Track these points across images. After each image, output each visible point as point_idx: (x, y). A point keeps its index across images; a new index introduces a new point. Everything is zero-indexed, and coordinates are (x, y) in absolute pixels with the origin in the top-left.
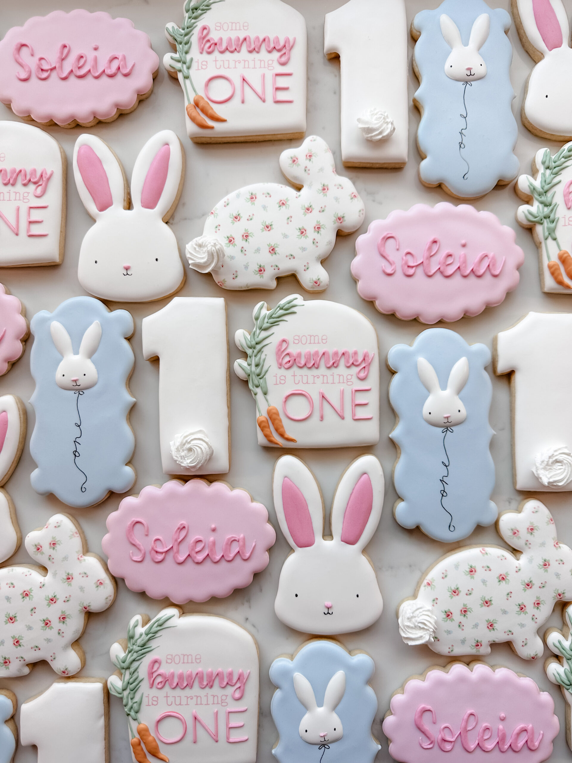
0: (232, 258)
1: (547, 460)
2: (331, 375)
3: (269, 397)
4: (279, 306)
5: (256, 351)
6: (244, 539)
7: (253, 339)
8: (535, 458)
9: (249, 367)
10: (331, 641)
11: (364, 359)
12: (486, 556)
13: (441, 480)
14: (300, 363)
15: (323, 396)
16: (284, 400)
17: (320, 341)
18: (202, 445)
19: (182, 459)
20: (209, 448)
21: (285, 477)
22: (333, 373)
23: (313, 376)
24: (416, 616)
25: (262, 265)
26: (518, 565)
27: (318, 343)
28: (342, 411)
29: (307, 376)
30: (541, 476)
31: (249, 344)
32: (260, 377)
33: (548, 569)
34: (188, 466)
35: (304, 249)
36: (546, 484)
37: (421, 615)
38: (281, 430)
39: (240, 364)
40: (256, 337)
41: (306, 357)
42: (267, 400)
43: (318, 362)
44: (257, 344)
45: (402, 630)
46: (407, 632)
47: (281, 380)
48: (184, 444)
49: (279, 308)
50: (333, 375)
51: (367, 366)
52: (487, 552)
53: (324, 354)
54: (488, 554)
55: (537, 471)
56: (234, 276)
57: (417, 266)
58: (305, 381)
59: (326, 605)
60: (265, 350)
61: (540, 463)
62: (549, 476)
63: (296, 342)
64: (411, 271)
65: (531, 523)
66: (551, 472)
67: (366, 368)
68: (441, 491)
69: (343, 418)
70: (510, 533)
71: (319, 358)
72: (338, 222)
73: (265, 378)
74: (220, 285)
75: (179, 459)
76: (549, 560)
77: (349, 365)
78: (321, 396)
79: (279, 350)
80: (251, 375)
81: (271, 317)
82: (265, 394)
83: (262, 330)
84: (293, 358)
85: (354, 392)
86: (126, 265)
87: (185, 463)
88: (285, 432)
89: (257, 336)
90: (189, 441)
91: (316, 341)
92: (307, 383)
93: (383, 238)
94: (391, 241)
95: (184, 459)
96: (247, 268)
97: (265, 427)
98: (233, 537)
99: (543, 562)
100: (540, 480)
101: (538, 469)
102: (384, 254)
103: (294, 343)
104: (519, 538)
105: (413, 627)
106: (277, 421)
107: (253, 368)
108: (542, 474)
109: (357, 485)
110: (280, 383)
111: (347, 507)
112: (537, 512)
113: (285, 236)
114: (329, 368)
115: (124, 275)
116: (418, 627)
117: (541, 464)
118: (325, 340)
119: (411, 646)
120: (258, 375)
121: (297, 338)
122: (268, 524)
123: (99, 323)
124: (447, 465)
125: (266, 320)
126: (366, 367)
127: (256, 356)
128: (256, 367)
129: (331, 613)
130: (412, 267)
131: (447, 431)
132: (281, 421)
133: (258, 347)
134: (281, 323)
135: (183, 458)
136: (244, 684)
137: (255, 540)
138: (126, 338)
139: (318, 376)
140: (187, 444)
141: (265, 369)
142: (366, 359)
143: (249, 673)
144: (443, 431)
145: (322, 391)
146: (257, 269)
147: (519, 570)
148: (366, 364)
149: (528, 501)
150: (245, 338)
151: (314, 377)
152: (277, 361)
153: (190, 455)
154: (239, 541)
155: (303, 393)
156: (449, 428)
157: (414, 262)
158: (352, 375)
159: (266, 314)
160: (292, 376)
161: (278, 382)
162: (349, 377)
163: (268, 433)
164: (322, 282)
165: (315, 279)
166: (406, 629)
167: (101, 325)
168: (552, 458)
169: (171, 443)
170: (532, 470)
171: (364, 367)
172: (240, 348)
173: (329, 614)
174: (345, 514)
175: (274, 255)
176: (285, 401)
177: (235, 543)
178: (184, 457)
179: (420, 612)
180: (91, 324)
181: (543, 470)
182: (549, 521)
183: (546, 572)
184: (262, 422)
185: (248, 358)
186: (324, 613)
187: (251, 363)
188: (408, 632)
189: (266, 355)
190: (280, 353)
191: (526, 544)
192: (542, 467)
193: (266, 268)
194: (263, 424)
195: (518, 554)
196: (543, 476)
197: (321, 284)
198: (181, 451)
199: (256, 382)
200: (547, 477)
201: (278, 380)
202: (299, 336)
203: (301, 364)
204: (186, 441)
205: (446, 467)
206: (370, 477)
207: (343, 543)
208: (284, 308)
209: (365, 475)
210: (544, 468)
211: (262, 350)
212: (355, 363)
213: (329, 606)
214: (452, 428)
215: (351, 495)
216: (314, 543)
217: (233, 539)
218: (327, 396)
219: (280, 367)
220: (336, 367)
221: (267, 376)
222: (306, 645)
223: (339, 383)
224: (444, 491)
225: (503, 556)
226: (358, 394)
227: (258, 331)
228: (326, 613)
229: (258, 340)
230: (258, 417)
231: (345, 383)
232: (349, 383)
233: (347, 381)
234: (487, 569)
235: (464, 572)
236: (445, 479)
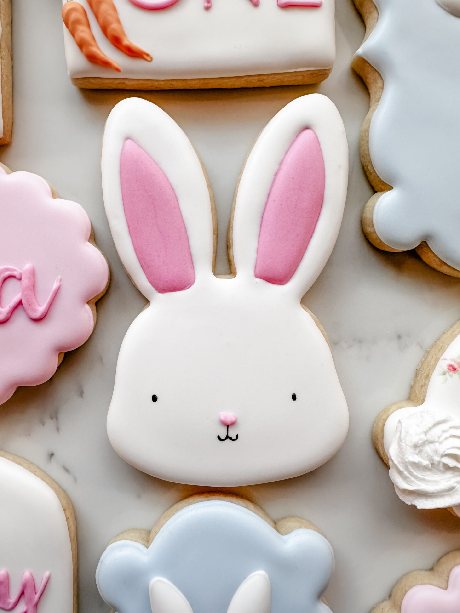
6: (33, 273)
21: (128, 138)
24: (437, 439)
37: (446, 439)
38: (115, 29)
45: (400, 473)
46: (413, 479)
59: (223, 418)
69: (255, 3)
88: (123, 32)
97: (77, 22)
98: (7, 270)
105: (428, 465)
109: (290, 151)
111: (266, 204)
116: (441, 465)
119: (423, 510)
122: (89, 244)
129: (234, 438)
132: (114, 10)
136: (36, 605)
137: (60, 277)
143: (49, 579)
154: (20, 279)
163: (85, 37)
166: (412, 470)
173: (230, 438)
174: (262, 218)
177: (11, 283)
179: (444, 432)
186: (219, 437)
188: (416, 478)
194: (74, 18)
206: (318, 134)
207: (259, 280)
209: (307, 131)
213: (229, 421)
215: (276, 175)
216: (194, 282)
217: (7, 273)
222: (177, 510)
228: (223, 437)
230: (65, 4)
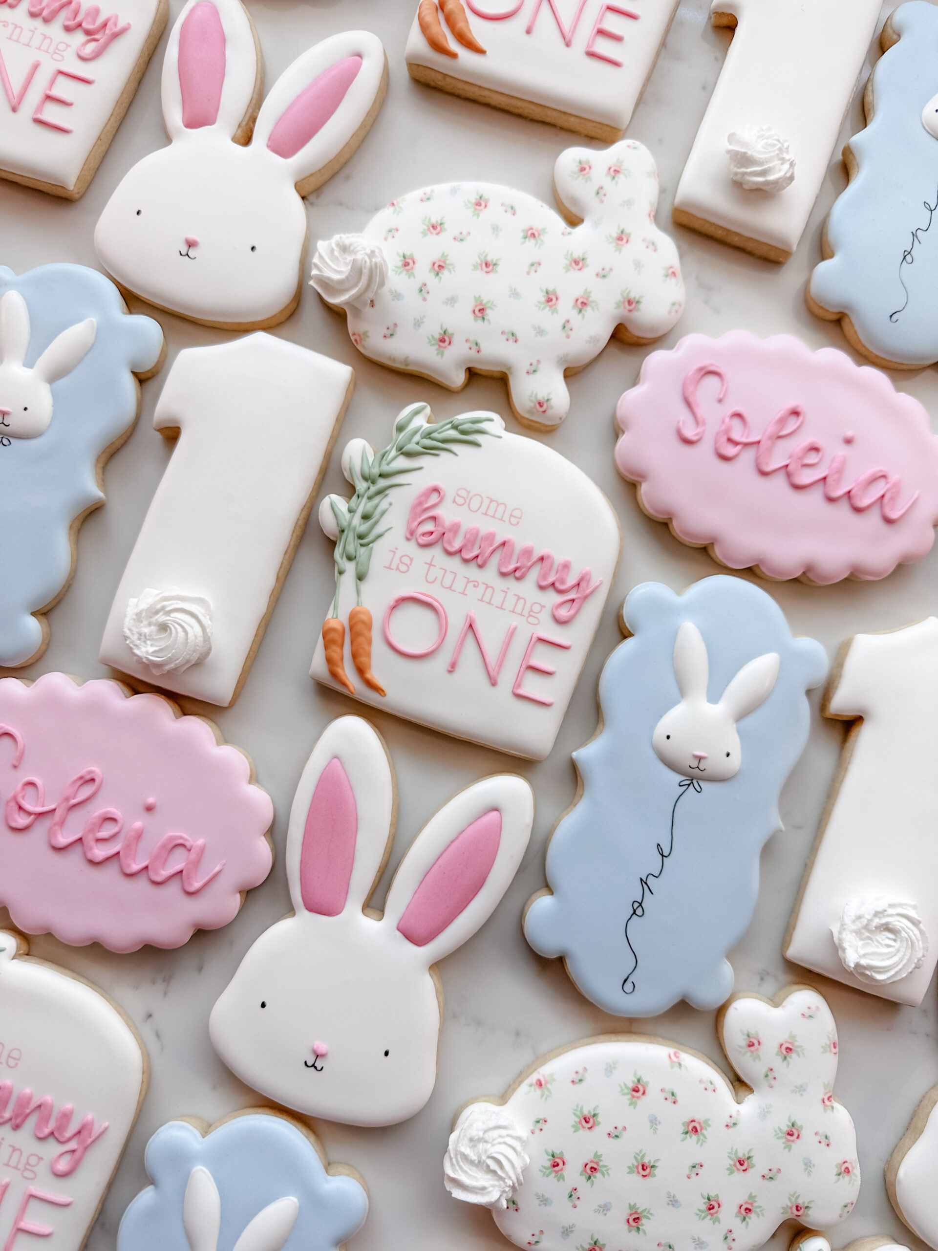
0: (397, 296)
1: (869, 917)
2: (502, 591)
3: (365, 587)
4: (451, 422)
5: (373, 489)
6: (203, 850)
7: (376, 464)
8: (847, 904)
9: (348, 516)
10: (299, 1126)
11: (579, 584)
12: (676, 1069)
13: (641, 880)
14: (450, 543)
15: (471, 626)
16: (392, 603)
17: (506, 518)
18: (192, 628)
19: (139, 639)
20: (205, 641)
21: (336, 757)
22: (508, 589)
23: (466, 580)
24: (490, 1141)
25: (450, 331)
26: (734, 1114)
27: (501, 520)
28: (497, 668)
29: (456, 574)
30: (846, 945)
31: (366, 470)
32: (362, 541)
33: (794, 1146)
34: (147, 659)
35: (540, 332)
36: (852, 965)
37: (500, 1143)
38: (363, 659)
39: (333, 503)
40: (384, 462)
41: (468, 536)
42: (358, 592)
43: (487, 554)
44: (381, 476)
45: (451, 1159)
46: (457, 1168)
47: (401, 562)
48: (157, 612)
49: (450, 426)
50: (506, 592)
51: (578, 598)
52: (682, 1063)
53: (504, 544)
54: (683, 1068)
55: (840, 933)
56: (388, 332)
57: (747, 445)
58: (447, 582)
59: (315, 1047)
60: (393, 493)
61: (854, 918)
62: (862, 952)
63: (460, 501)
64: (731, 451)
65: (793, 1037)
66: (868, 944)
67: (575, 603)
68: (634, 902)
69: (493, 682)
70: (742, 1042)
71: (491, 549)
72: (625, 308)
73: (372, 548)
74: (356, 340)
75: (135, 638)
76: (801, 1127)
77: (544, 583)
78: (467, 624)
79: (420, 504)
80: (346, 532)
81: (428, 435)
82: (360, 577)
83: (402, 453)
84: (441, 530)
85: (534, 639)
86: (193, 236)
87: (143, 649)
88: (369, 666)
89: (387, 462)
90: (168, 609)
91: (498, 515)
92: (450, 588)
93: (701, 369)
94: (712, 380)
95: (145, 642)
96: (419, 326)
97: (333, 642)
98: (181, 838)
99: (788, 1126)
100: (840, 953)
101: (844, 929)
102: (691, 400)
103: (454, 501)
104: (758, 1058)
105: (475, 1160)
106: (361, 639)
107: (357, 520)
108: (849, 942)
109: (471, 826)
110: (398, 569)
111: (434, 864)
112: (811, 1016)
113: (515, 294)
114: (504, 575)
115: (181, 254)
116: (485, 1165)
117: (854, 922)
118: (517, 520)
119: (455, 1199)
120: (361, 537)
121: (463, 493)
122: (263, 838)
123: (95, 323)
124: (665, 854)
125: (417, 438)
126: (576, 601)
127: (370, 498)
128: (362, 521)
129: (319, 1068)
130: (736, 444)
131: (689, 785)
132: (370, 642)
133: (382, 483)
134: (443, 454)
135: (143, 637)
136: (86, 1148)
137: (224, 861)
138: (135, 374)
139: (476, 584)
140: (161, 613)
141: (378, 530)
142: (583, 584)
143: (106, 1129)
144: (681, 784)
145: (472, 615)
146: (437, 336)
147: (735, 1124)
148: (579, 595)
150: (364, 458)
151: (468, 582)
152: (409, 523)
153: (160, 639)
154: (189, 850)
155: (435, 604)
156: (695, 782)
157: (742, 436)
158: (543, 607)
159: (421, 427)
160: (426, 563)
161: (394, 566)
162: (537, 608)
163: (336, 656)
164: (552, 407)
165: (541, 395)
166: (459, 1159)
167: (97, 329)
168: (880, 918)
169: (132, 601)
170: (830, 928)
171: (573, 600)
172: (346, 474)
173: (316, 1068)
174: (425, 876)
175: (480, 322)
176: (394, 608)
177: (180, 852)
178: (145, 636)
179: (500, 1136)
180: (80, 320)
181: (854, 934)
182: (829, 1046)
183: (787, 1150)
184: (333, 630)
185: (354, 498)
186: (306, 1063)
187: (355, 508)
188: (461, 1168)
189: (391, 504)
190: (419, 509)
191: (767, 1076)
192: (854, 927)
193: (455, 340)
194: (332, 635)
195: (742, 1092)
196: (850, 946)
197: (550, 412)
198: (145, 622)
199: (351, 549)
200: (857, 951)
201: (396, 561)
202: (469, 492)
203: (452, 547)
204: (163, 608)
205: (661, 856)
206: (503, 820)
207: (398, 934)
208: (460, 427)
209: (495, 813)
210: (858, 933)
211: (387, 492)
212: (557, 585)
213: (319, 1052)
214: (701, 783)
215: (452, 842)
216: (340, 913)
217: (180, 841)
218: (479, 627)
219: (409, 536)
220: (518, 579)
221: (376, 546)
222: (244, 1115)
223: (513, 612)
224: (640, 904)
225: (711, 1083)
226: (541, 648)
227: (393, 453)
228: (310, 1064)
229: (385, 468)
230: (329, 619)
231: (524, 616)
232: (531, 620)
233: (529, 614)
234: (669, 1096)
235: (621, 1087)
236: (651, 881)
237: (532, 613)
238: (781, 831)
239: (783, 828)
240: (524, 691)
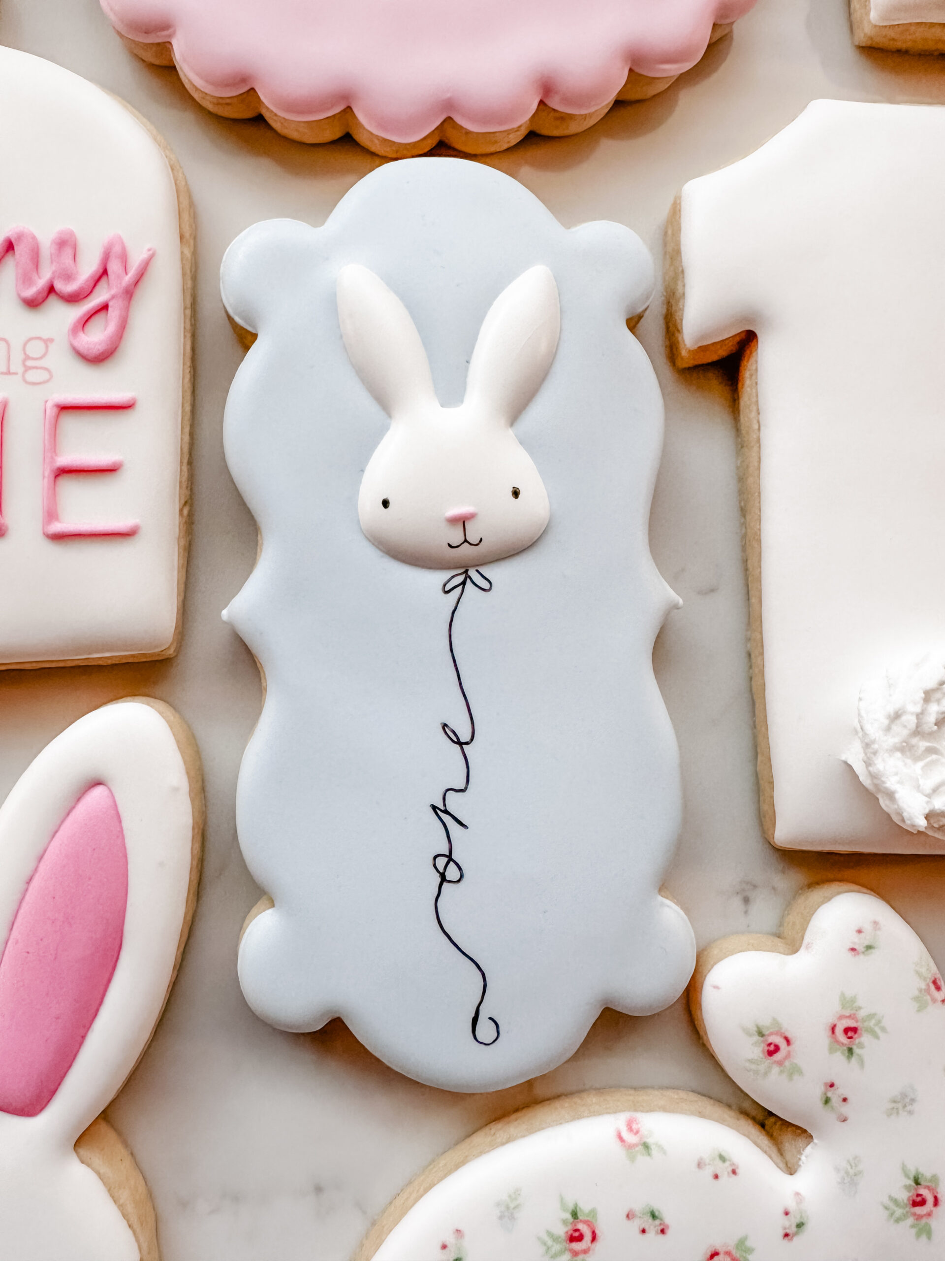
1: (918, 709)
8: (860, 699)
11: (105, 270)
12: (642, 1160)
13: (434, 808)
26: (792, 1205)
30: (891, 783)
33: (934, 1223)
36: (922, 823)
51: (113, 297)
52: (650, 1141)
54: (654, 1151)
55: (868, 763)
61: (886, 722)
62: (928, 784)
65: (848, 1002)
66: (933, 762)
67: (110, 309)
68: (435, 857)
70: (754, 1051)
76: (935, 1179)
77: (33, 293)
85: (51, 412)
99: (907, 1188)
100: (884, 803)
101: (875, 753)
104: (796, 1071)
108: (896, 774)
109: (58, 835)
112: (869, 947)
117: (888, 729)
124: (465, 737)
126: (110, 304)
131: (464, 583)
142: (114, 269)
144: (447, 588)
147: (800, 1225)
148: (114, 291)
149: (828, 899)
156: (472, 573)
158: (48, 342)
162: (35, 349)
168: (938, 701)
170: (843, 758)
171: (105, 307)
181: (898, 754)
182: (928, 991)
183: (924, 1238)
191: (827, 1101)
192: (892, 740)
195: (789, 1143)
196: (900, 782)
200: (918, 788)
205: (457, 747)
209: (97, 791)
210: (905, 748)
212: (59, 286)
214: (484, 570)
224: (450, 858)
225: (722, 1158)
226: (71, 424)
231: (16, 374)
232: (32, 376)
233: (24, 365)
234: (648, 1223)
235: (545, 1244)
236: (454, 803)
237: (30, 363)
238: (676, 607)
239: (681, 602)
240: (68, 523)
